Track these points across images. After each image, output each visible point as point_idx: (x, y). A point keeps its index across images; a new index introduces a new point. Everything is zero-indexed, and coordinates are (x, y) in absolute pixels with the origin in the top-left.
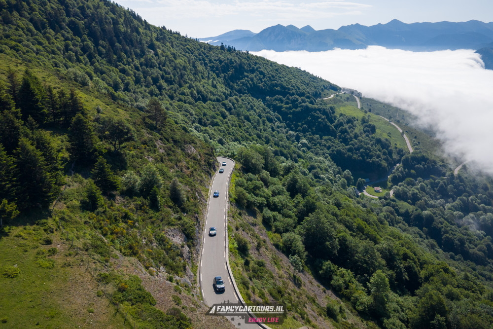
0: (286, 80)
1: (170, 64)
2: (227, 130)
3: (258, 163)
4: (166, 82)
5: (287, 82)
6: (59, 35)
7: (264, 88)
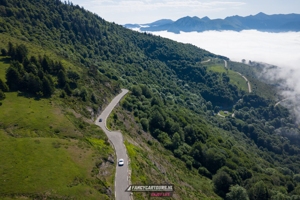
1: (114, 43)
2: (140, 78)
3: (139, 91)
4: (111, 53)
5: (180, 53)
6: (58, 30)
7: (167, 56)
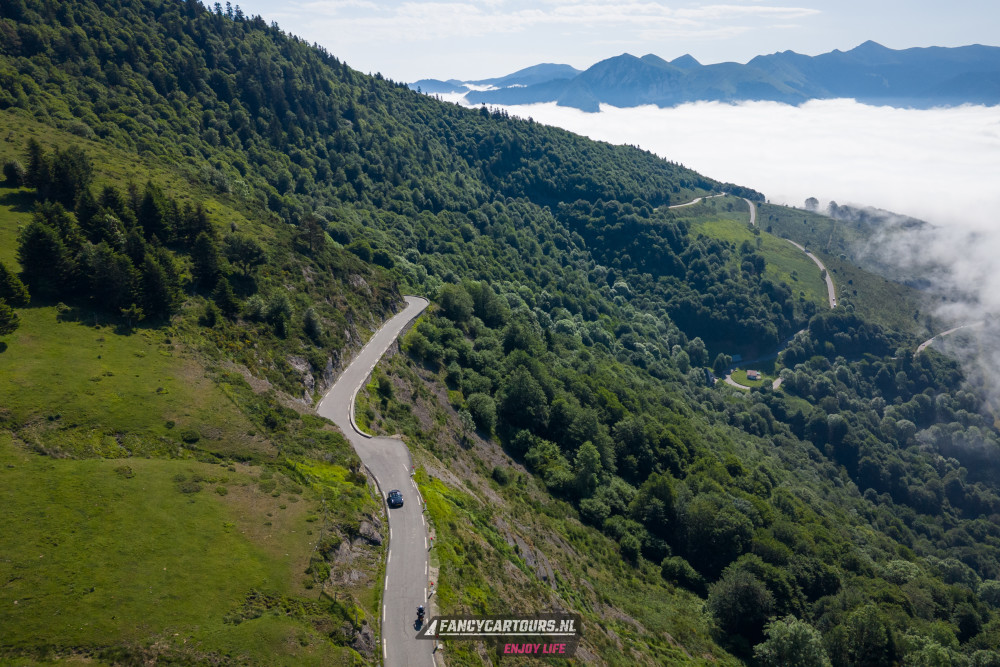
0: (598, 172)
1: (380, 144)
2: (468, 260)
3: (464, 305)
4: (370, 176)
5: (600, 175)
6: (195, 100)
7: (555, 185)
